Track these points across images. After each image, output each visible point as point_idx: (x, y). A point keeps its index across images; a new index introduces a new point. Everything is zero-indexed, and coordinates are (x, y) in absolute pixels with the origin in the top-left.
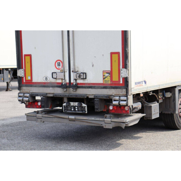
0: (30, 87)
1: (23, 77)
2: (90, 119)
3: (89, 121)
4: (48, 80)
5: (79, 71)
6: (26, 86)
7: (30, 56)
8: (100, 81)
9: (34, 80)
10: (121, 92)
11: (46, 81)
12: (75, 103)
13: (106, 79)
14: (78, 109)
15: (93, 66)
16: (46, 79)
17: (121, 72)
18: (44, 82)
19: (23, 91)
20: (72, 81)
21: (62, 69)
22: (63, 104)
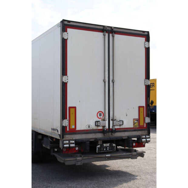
0: (73, 135)
1: (67, 127)
2: (122, 154)
3: (121, 156)
4: (90, 128)
5: (117, 120)
6: (69, 134)
7: (75, 108)
8: (131, 126)
9: (78, 129)
10: (145, 133)
11: (88, 129)
12: (107, 144)
13: (136, 124)
14: (109, 148)
15: (127, 115)
16: (89, 126)
17: (146, 119)
18: (86, 129)
19: (66, 139)
20: (111, 127)
21: (103, 118)
22: (97, 146)
